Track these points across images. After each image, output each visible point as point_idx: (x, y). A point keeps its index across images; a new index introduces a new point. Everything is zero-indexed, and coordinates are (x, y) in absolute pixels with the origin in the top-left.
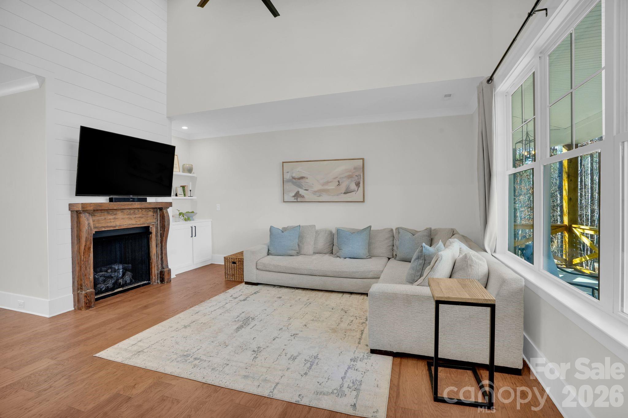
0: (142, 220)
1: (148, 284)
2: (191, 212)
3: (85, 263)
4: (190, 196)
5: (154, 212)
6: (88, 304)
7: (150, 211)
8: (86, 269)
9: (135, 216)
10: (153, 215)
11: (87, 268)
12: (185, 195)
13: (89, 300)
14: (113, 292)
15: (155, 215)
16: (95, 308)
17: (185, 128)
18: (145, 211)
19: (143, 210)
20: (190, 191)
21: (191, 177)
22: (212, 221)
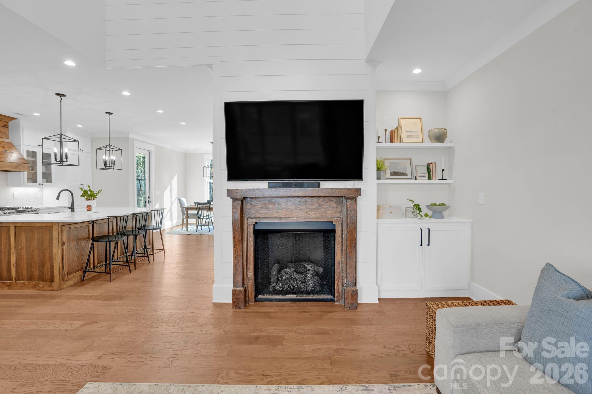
0: (318, 214)
1: (331, 301)
2: (439, 205)
3: (237, 257)
4: (443, 179)
5: (337, 203)
6: (236, 303)
7: (332, 201)
8: (238, 264)
9: (306, 207)
10: (337, 207)
11: (240, 263)
12: (430, 178)
13: (237, 299)
14: (283, 297)
15: (339, 206)
16: (243, 310)
17: (417, 71)
18: (324, 201)
19: (320, 199)
20: (443, 170)
21: (444, 148)
22: (472, 223)
